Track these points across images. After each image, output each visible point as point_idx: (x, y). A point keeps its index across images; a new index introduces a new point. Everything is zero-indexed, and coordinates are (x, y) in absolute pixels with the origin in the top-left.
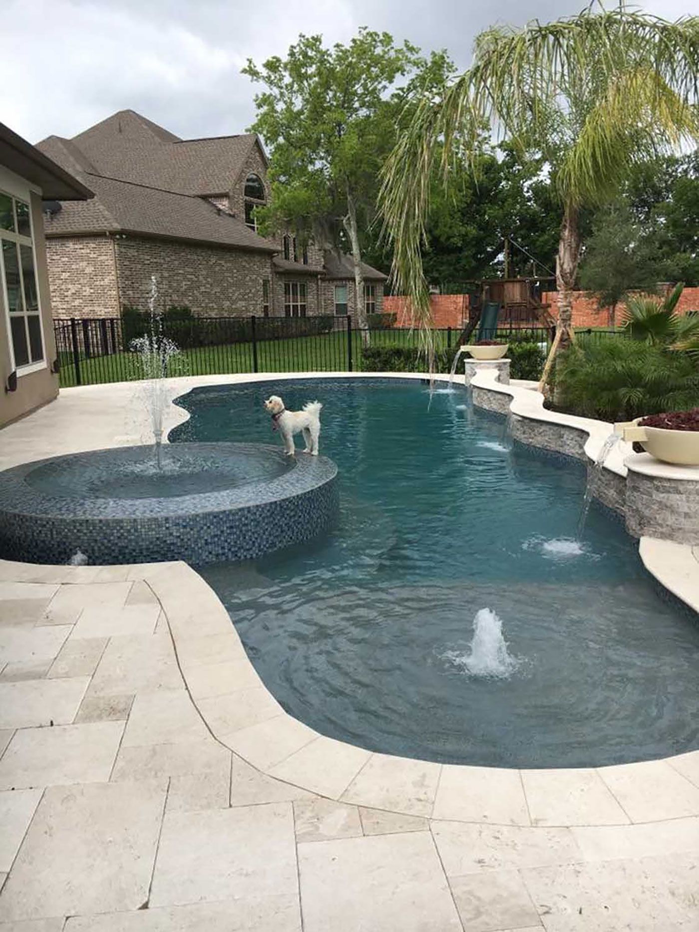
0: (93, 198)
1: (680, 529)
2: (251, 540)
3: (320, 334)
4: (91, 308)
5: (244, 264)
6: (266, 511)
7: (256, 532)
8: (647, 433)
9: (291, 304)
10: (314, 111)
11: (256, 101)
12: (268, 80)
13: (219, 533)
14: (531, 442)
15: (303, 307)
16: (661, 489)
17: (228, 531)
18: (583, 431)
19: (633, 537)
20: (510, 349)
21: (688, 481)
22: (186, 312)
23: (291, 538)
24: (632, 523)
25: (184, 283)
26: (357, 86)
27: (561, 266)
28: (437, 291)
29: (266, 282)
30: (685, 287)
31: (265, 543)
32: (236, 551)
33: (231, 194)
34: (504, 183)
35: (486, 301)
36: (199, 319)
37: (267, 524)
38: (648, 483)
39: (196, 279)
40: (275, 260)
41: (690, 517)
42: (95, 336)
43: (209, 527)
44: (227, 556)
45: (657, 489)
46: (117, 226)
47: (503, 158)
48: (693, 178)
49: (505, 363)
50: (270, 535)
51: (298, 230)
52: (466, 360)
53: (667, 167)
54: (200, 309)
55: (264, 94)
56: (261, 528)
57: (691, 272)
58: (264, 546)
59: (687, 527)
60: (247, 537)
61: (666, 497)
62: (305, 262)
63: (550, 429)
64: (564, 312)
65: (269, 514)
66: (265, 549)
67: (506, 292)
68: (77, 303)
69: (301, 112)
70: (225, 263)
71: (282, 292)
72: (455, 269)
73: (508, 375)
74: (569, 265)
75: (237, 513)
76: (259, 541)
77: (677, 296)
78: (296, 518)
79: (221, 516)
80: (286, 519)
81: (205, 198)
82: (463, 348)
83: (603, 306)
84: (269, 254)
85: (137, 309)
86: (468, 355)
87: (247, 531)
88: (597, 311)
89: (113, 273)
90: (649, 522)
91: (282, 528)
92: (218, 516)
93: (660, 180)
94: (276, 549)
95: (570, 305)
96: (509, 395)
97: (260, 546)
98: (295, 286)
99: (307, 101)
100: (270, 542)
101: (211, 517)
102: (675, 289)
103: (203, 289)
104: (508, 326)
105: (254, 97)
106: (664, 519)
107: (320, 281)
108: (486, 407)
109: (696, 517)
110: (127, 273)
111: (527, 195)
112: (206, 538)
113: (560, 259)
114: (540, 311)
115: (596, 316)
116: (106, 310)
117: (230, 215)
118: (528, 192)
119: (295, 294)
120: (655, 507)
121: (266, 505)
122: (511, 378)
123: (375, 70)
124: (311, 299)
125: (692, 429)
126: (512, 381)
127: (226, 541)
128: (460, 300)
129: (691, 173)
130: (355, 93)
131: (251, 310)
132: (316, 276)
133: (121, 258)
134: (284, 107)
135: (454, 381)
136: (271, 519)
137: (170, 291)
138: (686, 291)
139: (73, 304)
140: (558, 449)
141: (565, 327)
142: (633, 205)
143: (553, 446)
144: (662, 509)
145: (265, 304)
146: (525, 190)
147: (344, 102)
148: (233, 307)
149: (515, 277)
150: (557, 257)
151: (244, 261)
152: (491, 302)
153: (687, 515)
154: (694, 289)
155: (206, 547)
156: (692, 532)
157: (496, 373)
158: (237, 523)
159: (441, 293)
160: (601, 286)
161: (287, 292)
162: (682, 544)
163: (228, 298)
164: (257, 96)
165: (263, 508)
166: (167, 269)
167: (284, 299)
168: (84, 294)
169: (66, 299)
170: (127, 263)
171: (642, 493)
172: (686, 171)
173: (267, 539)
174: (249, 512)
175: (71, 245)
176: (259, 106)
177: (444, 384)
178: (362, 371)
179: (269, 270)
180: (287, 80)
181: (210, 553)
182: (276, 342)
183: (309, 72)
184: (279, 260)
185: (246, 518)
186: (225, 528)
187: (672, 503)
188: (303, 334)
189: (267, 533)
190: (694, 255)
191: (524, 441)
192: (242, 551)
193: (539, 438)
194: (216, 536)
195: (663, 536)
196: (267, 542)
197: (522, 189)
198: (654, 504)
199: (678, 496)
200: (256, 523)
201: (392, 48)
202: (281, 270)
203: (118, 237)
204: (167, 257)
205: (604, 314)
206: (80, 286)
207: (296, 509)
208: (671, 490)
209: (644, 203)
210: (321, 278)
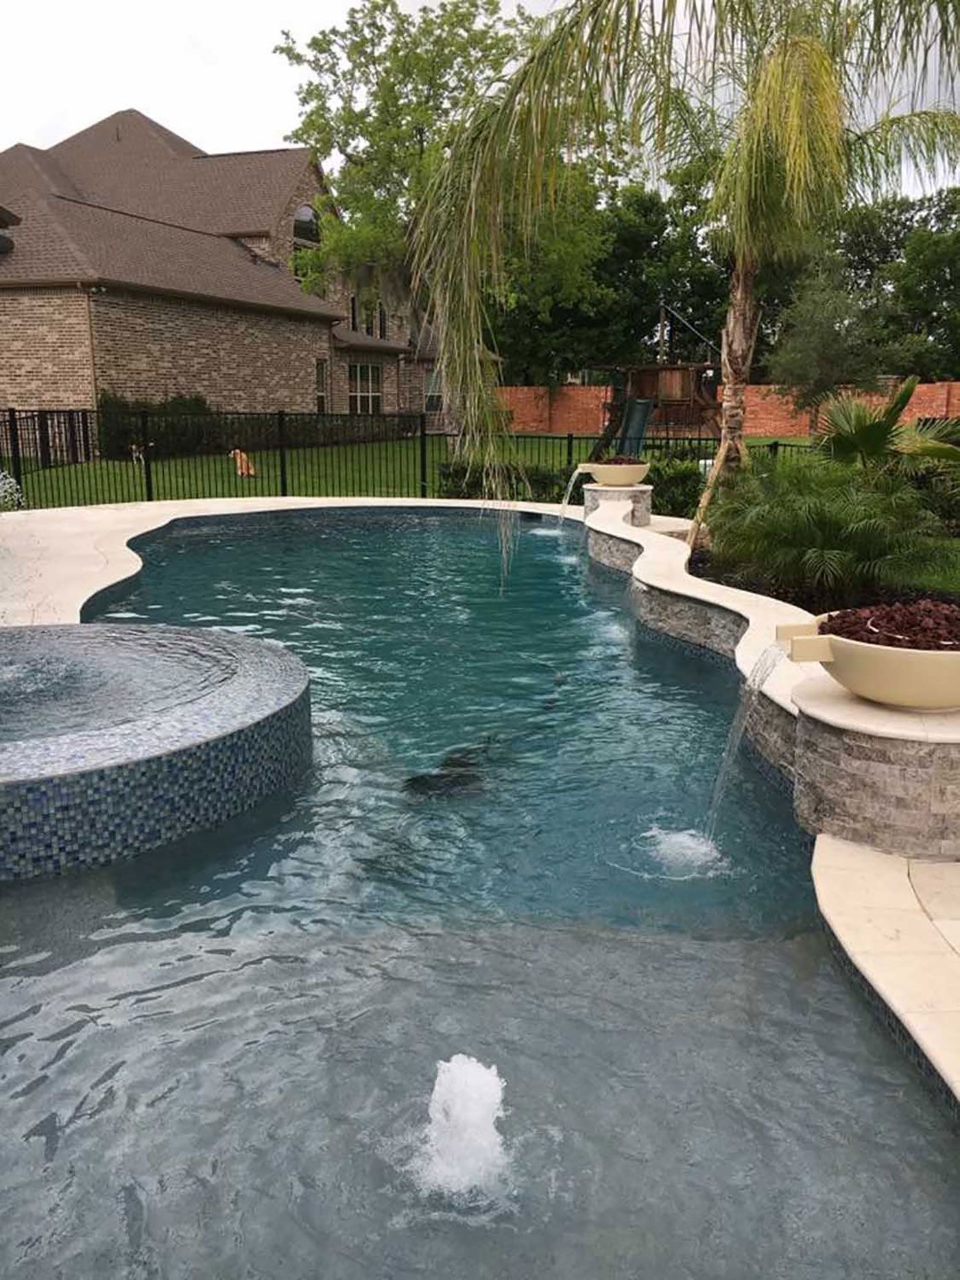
0: (18, 224)
1: (887, 826)
2: (106, 829)
3: (400, 438)
4: (54, 394)
5: (288, 335)
6: (138, 775)
7: (117, 815)
8: (833, 648)
9: (359, 394)
10: (382, 110)
11: (298, 94)
12: (317, 66)
13: (40, 819)
14: (661, 628)
15: (376, 400)
16: (855, 753)
17: (59, 816)
18: (741, 616)
19: (804, 832)
20: (655, 470)
21: (905, 741)
22: (199, 402)
23: (193, 820)
24: (803, 805)
25: (196, 360)
26: (447, 77)
27: (730, 346)
28: (578, 381)
29: (320, 363)
30: (920, 382)
31: (136, 833)
32: (77, 852)
33: (273, 233)
34: (669, 229)
35: (631, 397)
36: (219, 413)
37: (140, 798)
38: (834, 739)
39: (214, 355)
40: (335, 330)
41: (906, 807)
42: (58, 433)
43: (18, 810)
44: (57, 862)
45: (849, 750)
46: (93, 274)
47: (669, 194)
48: (934, 230)
49: (643, 492)
50: (147, 818)
51: (359, 287)
52: (585, 486)
53: (900, 214)
54: (220, 399)
55: (311, 84)
56: (128, 806)
57: (926, 361)
58: (136, 838)
59: (898, 823)
60: (99, 825)
61: (864, 766)
62: (383, 335)
63: (690, 608)
64: (732, 416)
65: (144, 780)
66: (137, 844)
67: (661, 384)
68: (33, 385)
69: (366, 113)
70: (258, 335)
71: (344, 376)
72: (598, 349)
73: (648, 510)
74: (740, 344)
75: (78, 782)
76: (124, 830)
77: (907, 395)
78: (204, 784)
79: (43, 789)
80: (181, 786)
81: (234, 238)
82: (582, 468)
83: (802, 407)
84: (327, 321)
85: (122, 397)
86: (588, 478)
87: (98, 813)
88: (794, 415)
89: (87, 342)
90: (832, 809)
91: (173, 804)
92: (38, 789)
93: (888, 232)
94: (159, 843)
95: (741, 405)
96: (638, 546)
97: (126, 840)
98: (364, 370)
99: (374, 95)
100: (147, 830)
101: (23, 791)
102: (903, 386)
103: (224, 369)
104: (663, 434)
105: (297, 89)
106: (858, 808)
107: (402, 363)
108: (606, 561)
109: (916, 808)
110: (109, 343)
111: (701, 247)
112: (12, 829)
113: (728, 335)
114: (710, 413)
115: (794, 422)
116: (76, 398)
117: (271, 264)
118: (703, 243)
119: (364, 378)
120: (844, 784)
121: (138, 764)
122: (653, 513)
123: (476, 54)
124: (388, 388)
125: (914, 645)
126: (655, 518)
127: (55, 833)
128: (605, 394)
129: (933, 222)
130: (445, 86)
131: (298, 403)
132: (397, 356)
133: (98, 322)
134: (340, 104)
135: (567, 516)
136: (150, 789)
137: (174, 371)
138: (921, 388)
139: (29, 387)
140: (702, 641)
141: (732, 439)
142: (850, 265)
143: (695, 636)
144: (856, 789)
145: (320, 394)
146: (700, 240)
147: (428, 98)
148: (271, 397)
149: (676, 363)
150: (724, 332)
151: (286, 329)
152: (639, 397)
153: (900, 803)
154: (930, 385)
155: (13, 847)
156: (909, 833)
157: (628, 506)
158: (78, 801)
159: (583, 384)
160: (801, 379)
161: (352, 377)
162: (890, 853)
163: (265, 386)
164: (301, 87)
165: (132, 771)
166: (169, 340)
167: (347, 387)
168: (45, 372)
169: (19, 380)
170: (109, 329)
171: (822, 756)
172: (925, 221)
173: (142, 825)
174: (102, 778)
175: (26, 301)
176: (304, 101)
177: (553, 521)
178: (440, 497)
179: (326, 345)
180: (345, 65)
181: (22, 856)
182: (335, 449)
183: (377, 54)
184: (342, 330)
185: (97, 790)
186: (52, 811)
187: (876, 779)
188: (376, 438)
189: (140, 815)
190: (931, 338)
191: (651, 625)
192: (88, 850)
193: (674, 622)
194: (33, 825)
195: (857, 837)
196: (142, 831)
197: (696, 239)
198: (842, 777)
199: (884, 767)
200: (117, 798)
201: (500, 19)
202: (344, 345)
203: (94, 289)
204: (172, 322)
205: (805, 418)
206: (38, 361)
207: (204, 768)
208: (874, 756)
209: (866, 263)
210: (404, 359)
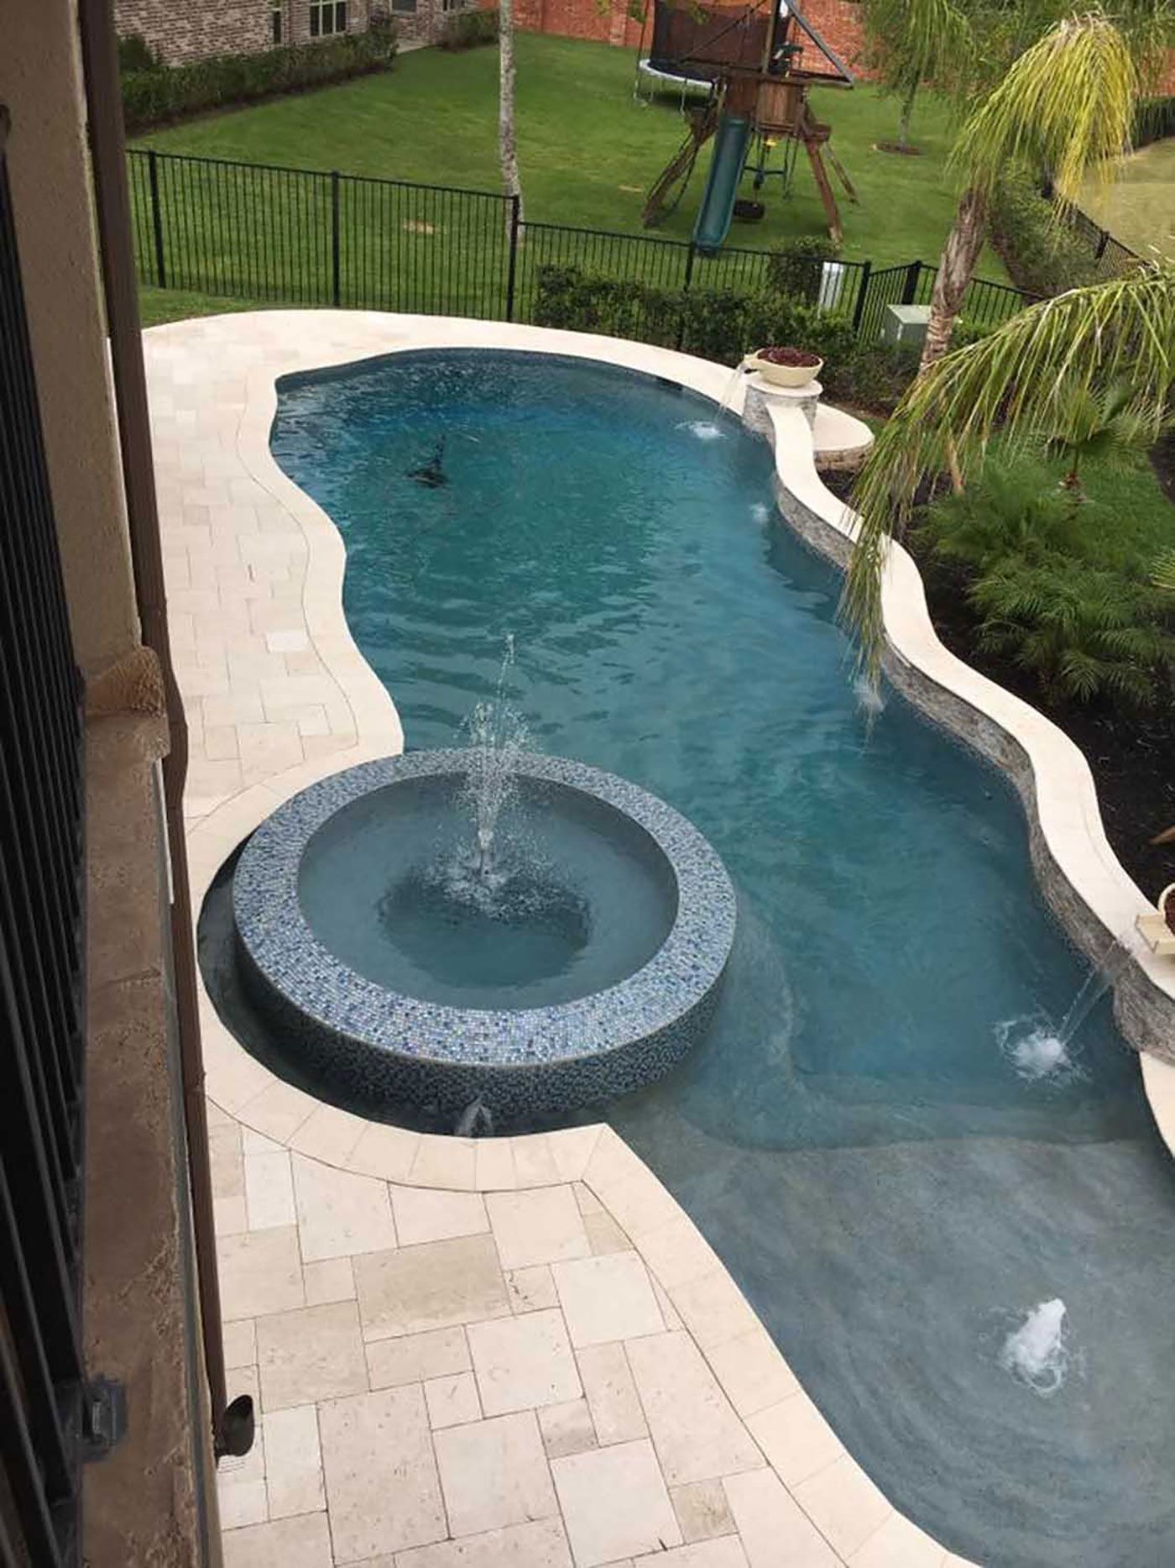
9: (321, 4)
15: (342, 8)
19: (1128, 1045)
24: (1130, 1029)
27: (948, 277)
35: (723, 114)
54: (162, 35)
63: (957, 704)
67: (761, 100)
74: (960, 276)
131: (250, 27)
143: (958, 729)
145: (277, 9)
148: (220, 22)
152: (734, 117)
195: (1171, 1062)
